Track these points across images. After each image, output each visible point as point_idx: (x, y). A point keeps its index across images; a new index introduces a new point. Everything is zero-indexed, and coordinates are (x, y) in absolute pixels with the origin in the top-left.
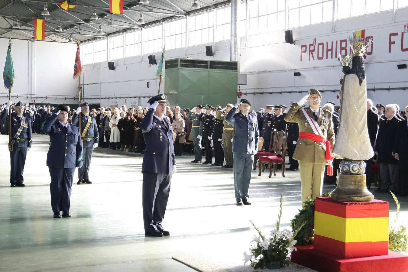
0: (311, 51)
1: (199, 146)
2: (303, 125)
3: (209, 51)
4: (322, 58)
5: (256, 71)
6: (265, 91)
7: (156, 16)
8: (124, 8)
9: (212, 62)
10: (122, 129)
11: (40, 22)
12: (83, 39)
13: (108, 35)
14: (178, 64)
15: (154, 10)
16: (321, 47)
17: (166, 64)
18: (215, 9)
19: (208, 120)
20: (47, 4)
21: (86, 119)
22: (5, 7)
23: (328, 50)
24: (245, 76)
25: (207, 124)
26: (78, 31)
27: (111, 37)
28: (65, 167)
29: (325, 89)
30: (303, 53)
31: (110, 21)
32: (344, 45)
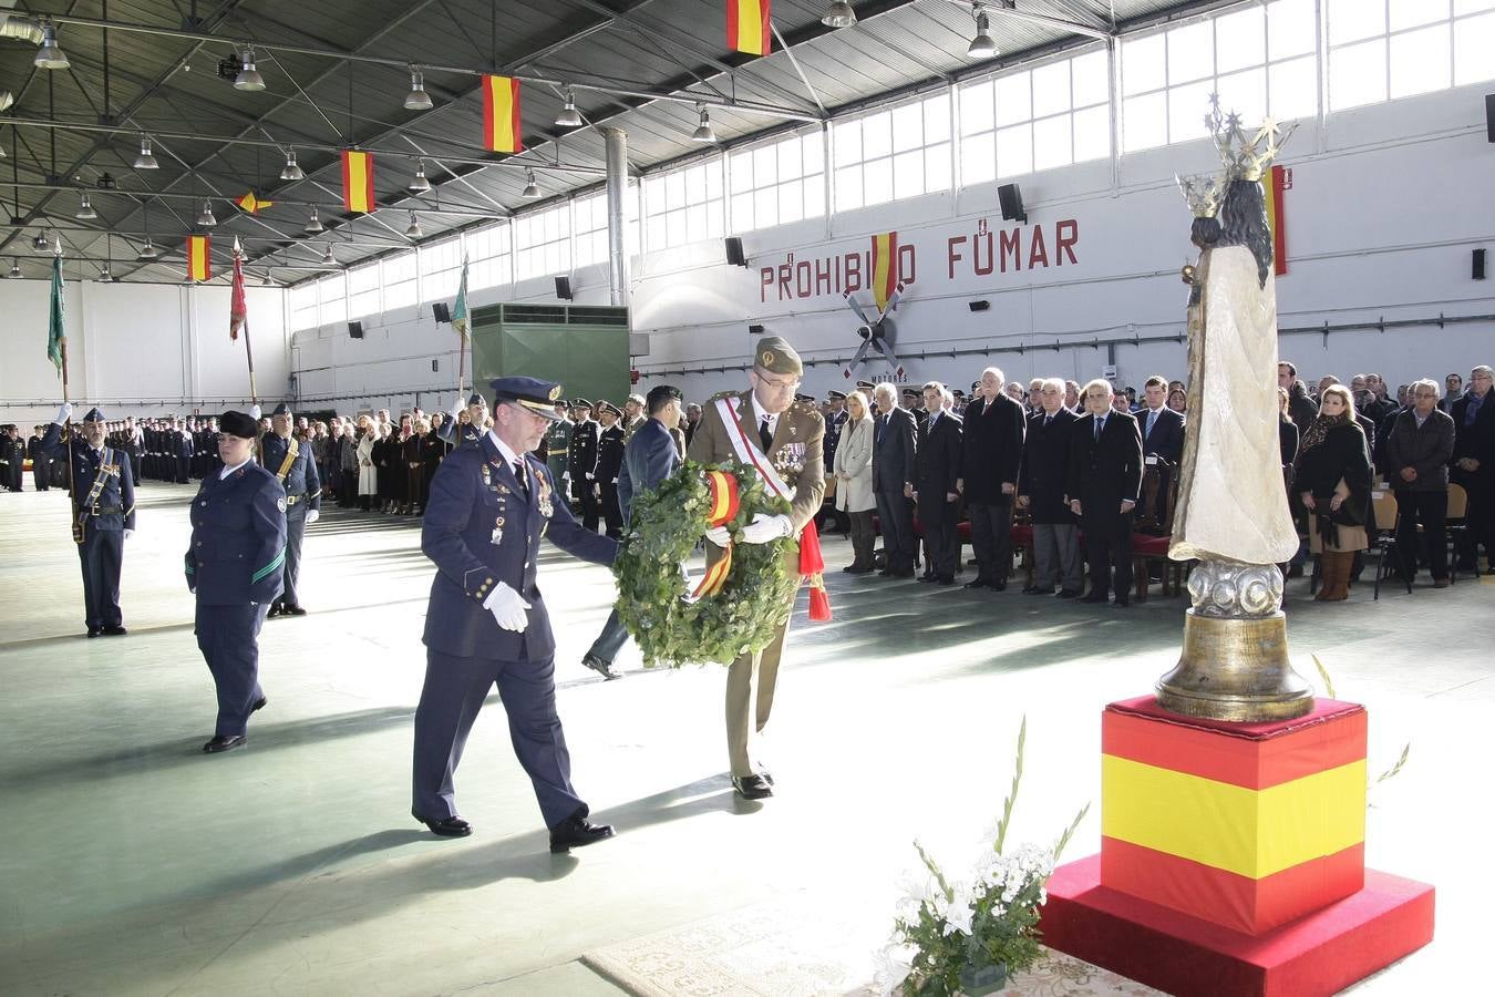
0: (784, 281)
1: (567, 498)
3: (563, 287)
4: (807, 294)
5: (666, 324)
6: (688, 367)
7: (446, 221)
8: (377, 205)
9: (572, 310)
10: (383, 463)
11: (198, 244)
12: (293, 277)
13: (347, 266)
14: (499, 317)
15: (441, 207)
16: (804, 270)
17: (472, 317)
18: (572, 201)
19: (584, 435)
20: (211, 201)
21: (284, 447)
22: (129, 217)
23: (819, 277)
24: (644, 337)
25: (583, 445)
26: (283, 260)
27: (353, 270)
29: (818, 358)
30: (766, 286)
31: (349, 236)
32: (853, 264)
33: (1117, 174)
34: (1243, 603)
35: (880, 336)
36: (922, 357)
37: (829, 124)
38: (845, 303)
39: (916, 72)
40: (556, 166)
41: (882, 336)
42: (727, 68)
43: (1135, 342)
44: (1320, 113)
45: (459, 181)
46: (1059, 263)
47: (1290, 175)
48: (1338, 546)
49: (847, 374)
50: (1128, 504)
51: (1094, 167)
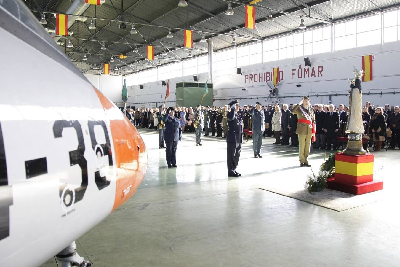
0: (251, 78)
1: (208, 127)
2: (301, 115)
3: (195, 78)
4: (257, 82)
5: (221, 88)
7: (166, 61)
9: (198, 84)
11: (106, 66)
12: (125, 73)
13: (140, 71)
14: (183, 85)
15: (166, 58)
16: (256, 76)
17: (175, 85)
18: (198, 57)
19: (213, 113)
23: (260, 78)
24: (216, 91)
25: (213, 115)
26: (124, 69)
28: (175, 140)
29: (259, 97)
30: (246, 79)
31: (141, 64)
32: (268, 75)
33: (333, 56)
34: (356, 139)
35: (274, 92)
36: (284, 97)
37: (263, 41)
38: (266, 84)
39: (285, 30)
40: (196, 49)
41: (275, 92)
42: (240, 28)
43: (336, 95)
44: (381, 43)
45: (171, 52)
46: (318, 76)
47: (374, 57)
48: (379, 140)
49: (266, 101)
50: (337, 130)
51: (327, 54)
